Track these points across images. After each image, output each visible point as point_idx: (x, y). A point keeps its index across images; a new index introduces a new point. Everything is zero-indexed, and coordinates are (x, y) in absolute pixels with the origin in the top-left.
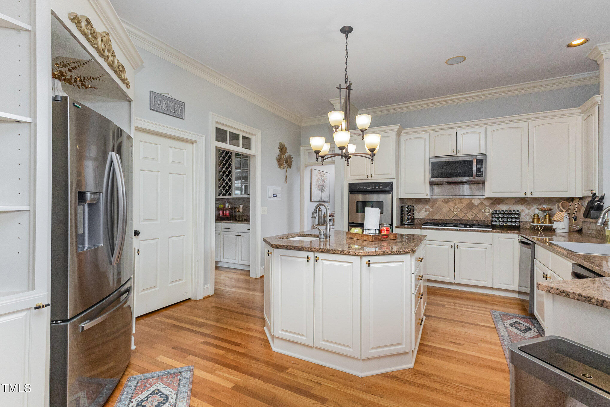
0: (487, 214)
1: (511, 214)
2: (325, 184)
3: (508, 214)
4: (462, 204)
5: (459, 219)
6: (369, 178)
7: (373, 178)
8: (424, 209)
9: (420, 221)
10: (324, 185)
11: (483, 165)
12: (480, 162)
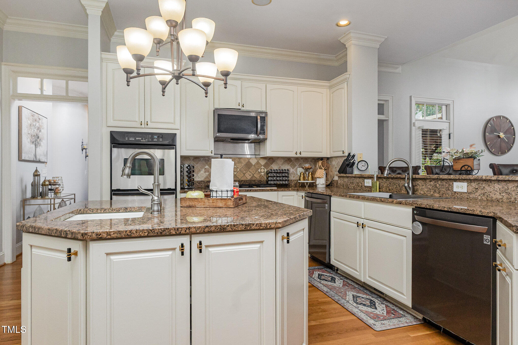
0: (263, 174)
1: (283, 173)
2: (40, 133)
3: (280, 173)
4: (241, 163)
5: (238, 179)
6: (143, 126)
7: (149, 126)
8: (203, 170)
9: (199, 183)
10: (39, 136)
11: (265, 122)
12: (263, 119)
